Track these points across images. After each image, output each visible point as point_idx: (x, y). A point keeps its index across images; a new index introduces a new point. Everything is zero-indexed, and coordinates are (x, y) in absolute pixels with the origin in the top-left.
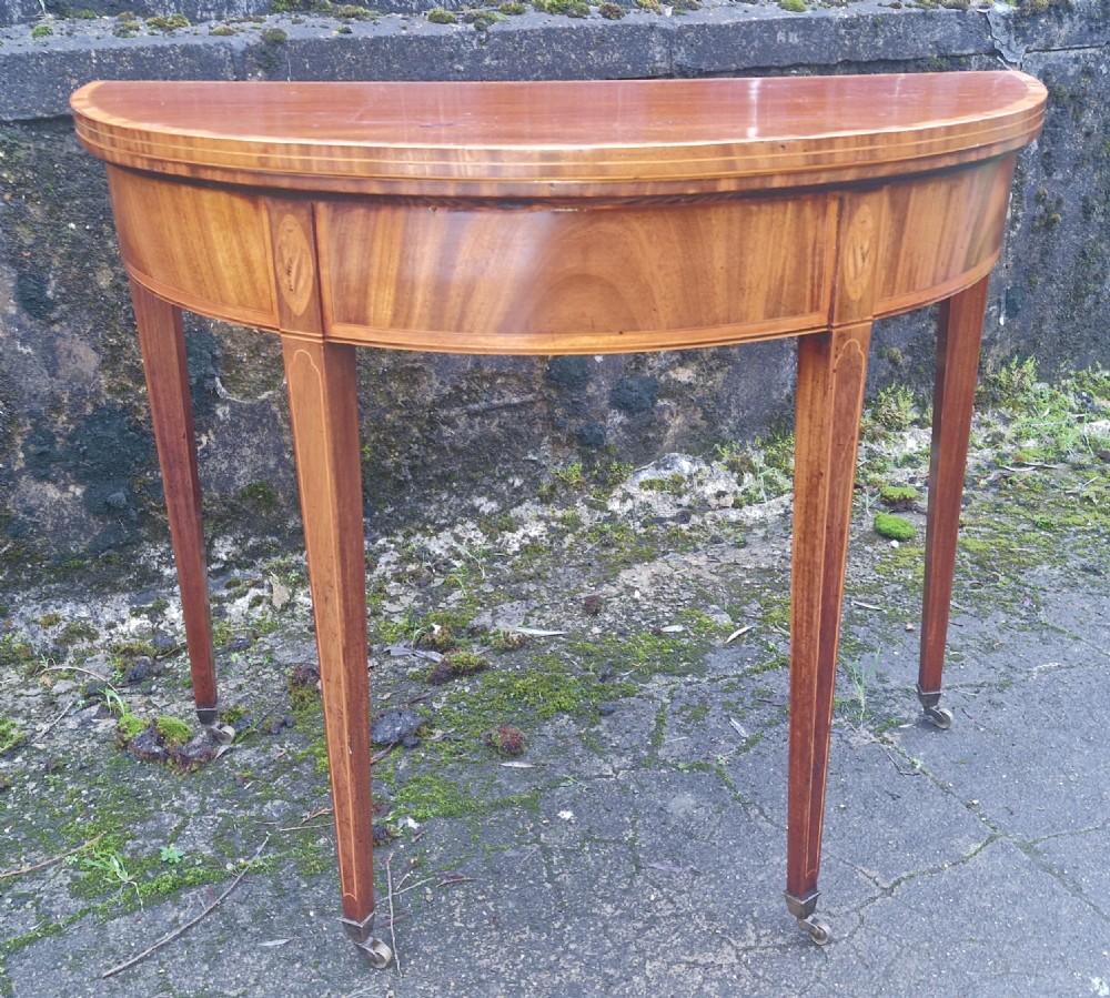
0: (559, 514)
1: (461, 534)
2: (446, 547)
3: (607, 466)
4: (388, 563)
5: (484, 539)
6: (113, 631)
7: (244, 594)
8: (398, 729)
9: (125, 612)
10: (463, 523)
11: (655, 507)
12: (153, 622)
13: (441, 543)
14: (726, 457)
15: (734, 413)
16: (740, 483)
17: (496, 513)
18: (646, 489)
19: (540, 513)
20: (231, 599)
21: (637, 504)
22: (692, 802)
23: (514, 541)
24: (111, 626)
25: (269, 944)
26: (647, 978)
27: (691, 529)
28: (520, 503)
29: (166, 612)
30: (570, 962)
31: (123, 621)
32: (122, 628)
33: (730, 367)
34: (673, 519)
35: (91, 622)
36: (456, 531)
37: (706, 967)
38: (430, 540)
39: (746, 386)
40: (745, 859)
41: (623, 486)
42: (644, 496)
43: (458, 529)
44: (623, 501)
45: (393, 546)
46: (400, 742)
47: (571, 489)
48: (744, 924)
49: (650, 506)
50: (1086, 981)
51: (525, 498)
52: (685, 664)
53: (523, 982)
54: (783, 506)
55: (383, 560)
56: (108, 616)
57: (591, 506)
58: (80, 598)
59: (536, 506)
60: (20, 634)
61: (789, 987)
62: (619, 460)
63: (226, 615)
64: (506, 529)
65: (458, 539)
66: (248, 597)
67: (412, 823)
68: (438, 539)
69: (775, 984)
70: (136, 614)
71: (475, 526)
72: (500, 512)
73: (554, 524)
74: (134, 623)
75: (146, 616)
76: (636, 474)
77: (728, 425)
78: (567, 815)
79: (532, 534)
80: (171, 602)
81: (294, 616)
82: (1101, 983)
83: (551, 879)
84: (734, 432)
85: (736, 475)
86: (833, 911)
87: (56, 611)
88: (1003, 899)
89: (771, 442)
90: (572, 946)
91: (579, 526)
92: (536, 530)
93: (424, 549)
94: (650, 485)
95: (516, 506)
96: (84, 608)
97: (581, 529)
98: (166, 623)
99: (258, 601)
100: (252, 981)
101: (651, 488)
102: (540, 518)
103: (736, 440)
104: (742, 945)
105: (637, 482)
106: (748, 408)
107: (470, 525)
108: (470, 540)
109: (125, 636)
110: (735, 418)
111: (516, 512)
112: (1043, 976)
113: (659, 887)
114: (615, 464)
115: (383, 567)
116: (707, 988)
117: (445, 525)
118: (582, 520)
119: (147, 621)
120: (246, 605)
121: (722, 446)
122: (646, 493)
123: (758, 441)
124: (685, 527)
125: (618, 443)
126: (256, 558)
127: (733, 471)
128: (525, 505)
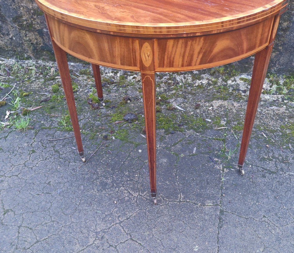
0: (213, 79)
1: (186, 77)
2: (181, 79)
3: (231, 71)
4: (165, 79)
5: (191, 80)
6: (106, 74)
7: (132, 75)
8: (129, 118)
9: (110, 71)
10: (188, 74)
11: (240, 86)
13: (180, 77)
14: (271, 78)
15: (277, 66)
16: (271, 87)
17: (198, 74)
18: (241, 80)
19: (209, 78)
20: (130, 75)
21: (236, 83)
22: (166, 161)
23: (198, 82)
24: (107, 73)
25: (73, 148)
26: (119, 190)
27: (244, 96)
28: (204, 73)
30: (111, 179)
31: (109, 73)
32: (108, 74)
33: (278, 52)
34: (242, 91)
35: (103, 71)
36: (185, 76)
37: (130, 194)
38: (177, 76)
39: (283, 59)
40: (162, 178)
41: (235, 77)
42: (239, 81)
43: (186, 76)
44: (233, 81)
45: (169, 75)
46: (127, 121)
47: (220, 74)
48: (146, 191)
49: (239, 85)
50: (195, 245)
51: (206, 73)
52: (201, 130)
53: (100, 178)
54: (278, 98)
55: (164, 77)
56: (107, 71)
57: (223, 80)
59: (208, 76)
60: (90, 69)
61: (139, 207)
62: (235, 70)
63: (127, 79)
64: (197, 79)
65: (185, 78)
66: (133, 76)
67: (114, 138)
68: (180, 76)
69: (137, 205)
70: (112, 72)
71: (191, 76)
72: (199, 74)
73: (210, 82)
74: (111, 74)
76: (240, 75)
77: (274, 69)
78: (140, 151)
79: (203, 83)
81: (138, 84)
82: (197, 248)
83: (124, 162)
84: (276, 71)
85: (271, 84)
86: (165, 199)
88: (201, 218)
89: (289, 78)
90: (114, 176)
91: (216, 84)
92: (205, 82)
93: (175, 78)
94: (242, 79)
95: (203, 74)
97: (216, 85)
98: (116, 76)
99: (134, 78)
100: (65, 153)
101: (242, 80)
102: (207, 79)
103: (276, 74)
104: (141, 194)
105: (239, 77)
106: (283, 66)
107: (190, 75)
108: (188, 79)
109: (108, 76)
110: (277, 67)
111: (203, 75)
112: (187, 238)
113: (140, 174)
114: (234, 71)
115: (164, 79)
116: (126, 198)
118: (218, 83)
120: (132, 78)
121: (271, 74)
122: (240, 81)
123: (284, 77)
124: (243, 94)
125: (236, 65)
127: (271, 83)
128: (206, 75)
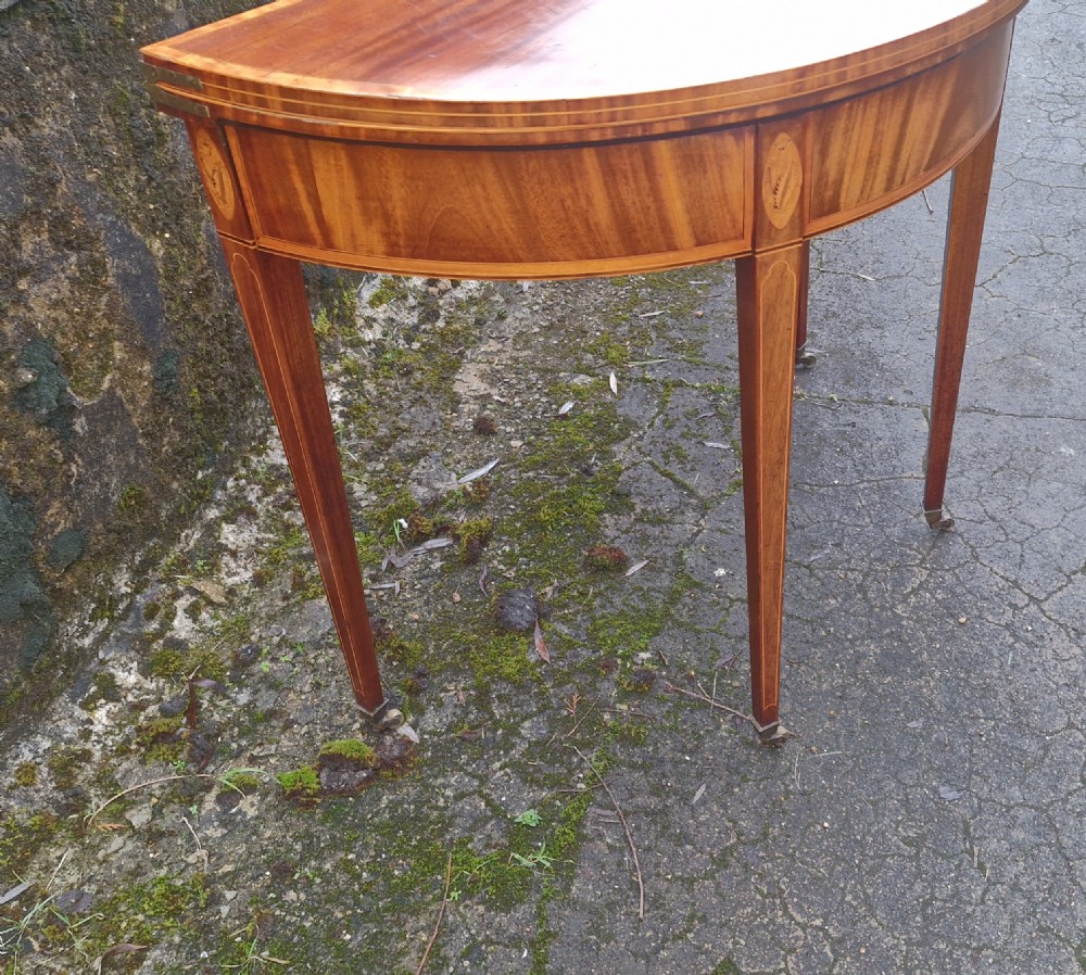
0: (337, 367)
6: (94, 738)
7: (173, 614)
8: (527, 607)
9: (80, 712)
11: (398, 319)
12: (118, 701)
18: (377, 306)
20: (166, 625)
21: (383, 323)
25: (697, 798)
29: (119, 683)
31: (90, 722)
32: (98, 729)
34: (423, 323)
35: (63, 746)
41: (357, 313)
42: (381, 313)
44: (370, 327)
46: (539, 616)
49: (393, 320)
57: (353, 345)
58: (26, 732)
66: (179, 613)
67: (645, 655)
70: (91, 706)
74: (101, 715)
75: (103, 701)
78: (720, 572)
80: (112, 670)
87: (17, 762)
91: (363, 369)
94: (377, 300)
96: (39, 738)
97: (367, 371)
98: (131, 693)
99: (193, 610)
101: (381, 302)
105: (365, 303)
109: (111, 733)
117: (265, 433)
118: (359, 362)
119: (111, 705)
120: (187, 621)
126: (145, 572)
